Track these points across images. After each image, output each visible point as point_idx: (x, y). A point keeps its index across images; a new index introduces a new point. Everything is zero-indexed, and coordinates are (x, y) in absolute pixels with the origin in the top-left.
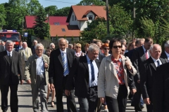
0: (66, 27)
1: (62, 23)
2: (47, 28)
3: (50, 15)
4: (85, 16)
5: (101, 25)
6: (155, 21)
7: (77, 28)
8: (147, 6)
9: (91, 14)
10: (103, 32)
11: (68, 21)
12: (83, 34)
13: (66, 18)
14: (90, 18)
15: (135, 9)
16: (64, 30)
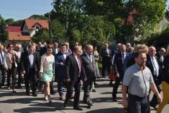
0: (20, 34)
1: (17, 31)
2: (7, 34)
3: (9, 25)
4: (33, 27)
5: (45, 33)
6: (81, 31)
7: (28, 34)
8: (76, 21)
9: (38, 25)
10: (46, 38)
11: (22, 29)
12: (32, 38)
13: (20, 28)
14: (37, 28)
15: (67, 23)
16: (19, 36)
